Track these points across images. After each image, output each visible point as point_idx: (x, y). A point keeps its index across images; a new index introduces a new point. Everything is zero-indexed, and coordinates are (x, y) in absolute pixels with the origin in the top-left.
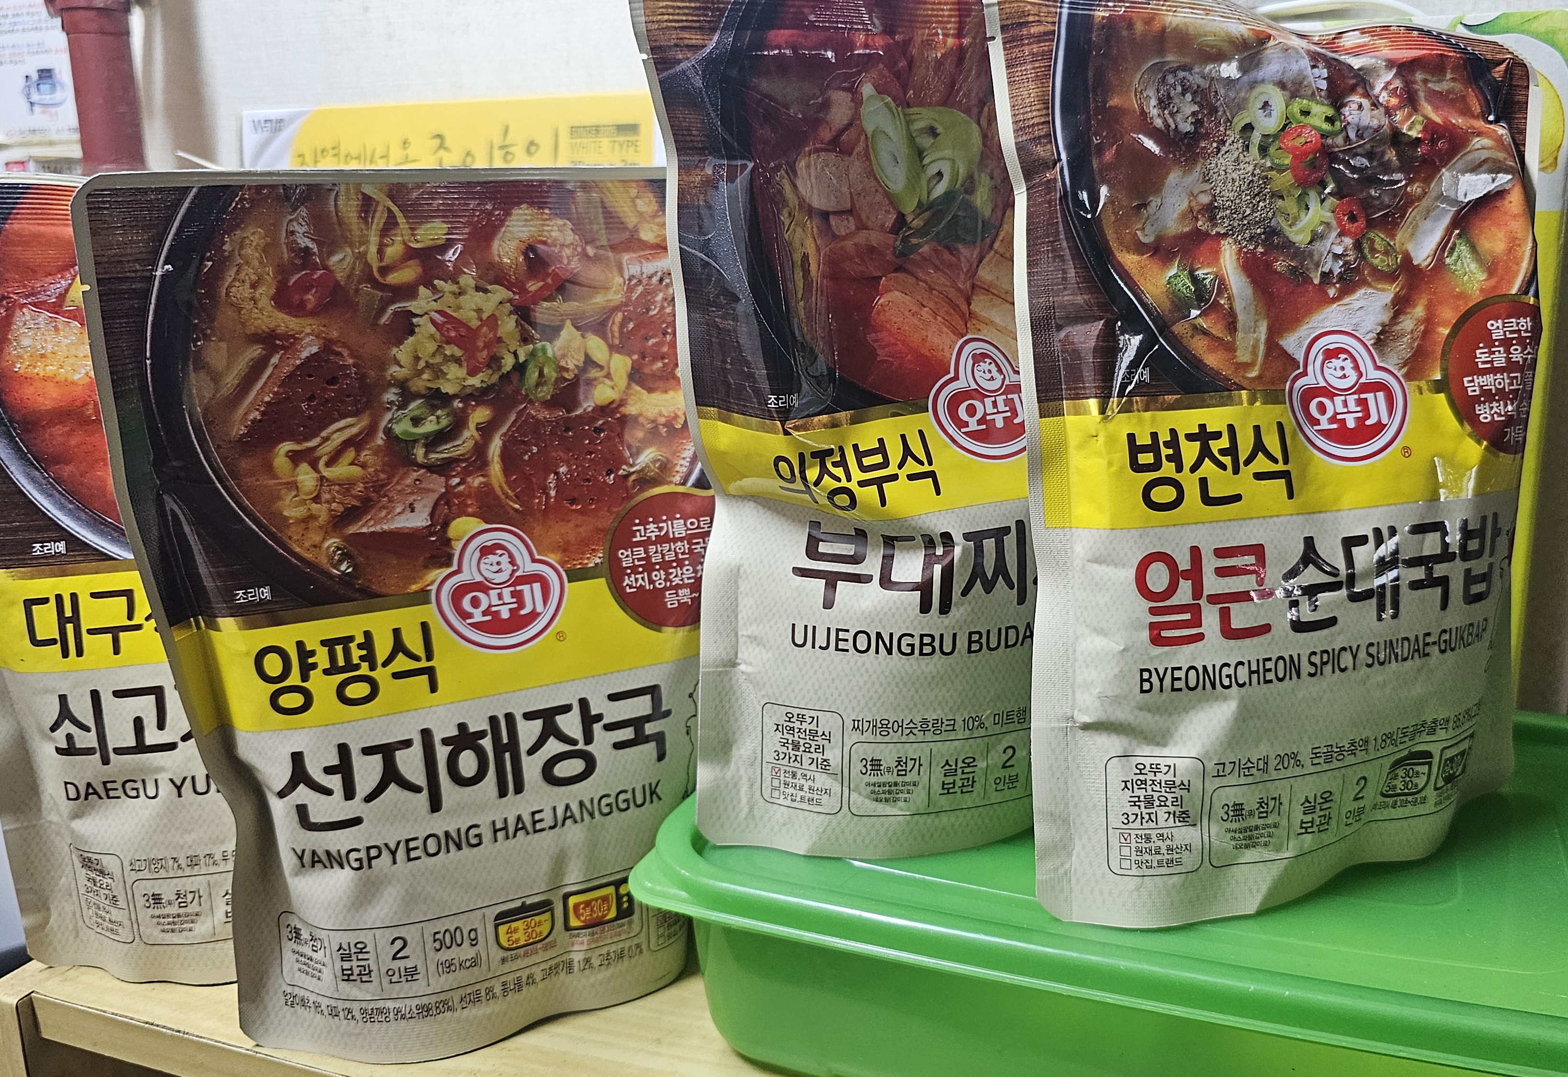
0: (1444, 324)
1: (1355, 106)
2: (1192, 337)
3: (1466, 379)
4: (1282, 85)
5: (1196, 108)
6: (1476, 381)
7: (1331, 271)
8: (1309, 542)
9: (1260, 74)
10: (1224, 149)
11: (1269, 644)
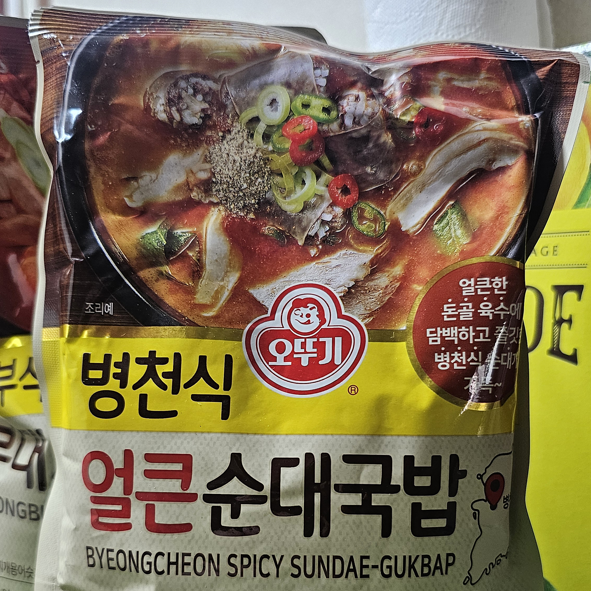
0: (419, 282)
1: (352, 98)
2: (157, 280)
3: (428, 331)
4: (288, 85)
5: (206, 106)
6: (439, 332)
7: (316, 235)
8: (236, 458)
9: (270, 78)
10: (229, 137)
11: (189, 541)
